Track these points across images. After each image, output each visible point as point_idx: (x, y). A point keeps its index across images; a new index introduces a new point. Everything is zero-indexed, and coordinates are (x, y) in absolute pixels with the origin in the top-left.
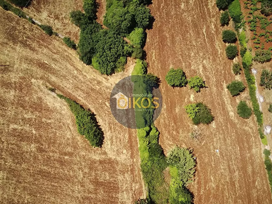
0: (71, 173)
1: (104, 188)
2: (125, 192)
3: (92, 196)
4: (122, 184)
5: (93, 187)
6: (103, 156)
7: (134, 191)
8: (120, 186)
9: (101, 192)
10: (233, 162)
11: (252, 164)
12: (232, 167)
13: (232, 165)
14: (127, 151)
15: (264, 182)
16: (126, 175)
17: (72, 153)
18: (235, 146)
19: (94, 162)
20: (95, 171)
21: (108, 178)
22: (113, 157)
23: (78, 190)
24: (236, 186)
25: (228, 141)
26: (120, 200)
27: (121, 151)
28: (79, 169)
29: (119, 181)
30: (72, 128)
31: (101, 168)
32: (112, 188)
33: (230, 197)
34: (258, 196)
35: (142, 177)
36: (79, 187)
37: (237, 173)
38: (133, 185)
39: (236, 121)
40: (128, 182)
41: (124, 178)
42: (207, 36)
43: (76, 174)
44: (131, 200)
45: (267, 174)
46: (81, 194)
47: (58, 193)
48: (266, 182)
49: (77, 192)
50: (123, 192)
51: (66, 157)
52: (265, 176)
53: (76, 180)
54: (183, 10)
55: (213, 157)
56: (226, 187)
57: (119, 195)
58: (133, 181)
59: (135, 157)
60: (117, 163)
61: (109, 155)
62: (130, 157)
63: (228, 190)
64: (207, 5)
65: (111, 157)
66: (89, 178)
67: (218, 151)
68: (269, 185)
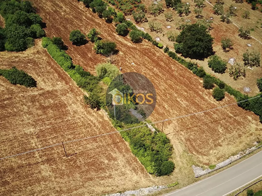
0: (15, 110)
1: (52, 109)
2: (73, 104)
3: (43, 117)
4: (67, 101)
5: (41, 112)
6: (41, 91)
7: (81, 101)
8: (66, 103)
9: (51, 112)
10: (148, 65)
11: (162, 61)
12: (149, 68)
13: (148, 66)
14: (60, 82)
15: (177, 65)
16: (68, 95)
17: (11, 98)
18: (144, 57)
19: (34, 97)
20: (38, 102)
21: (53, 102)
22: (51, 89)
23: (26, 118)
24: (160, 75)
25: (137, 57)
26: (70, 111)
27: (56, 84)
28: (22, 105)
29: (64, 100)
30: (4, 84)
31: (43, 98)
32: (59, 106)
33: (160, 82)
34: (179, 74)
35: (82, 90)
36: (28, 116)
37: (155, 69)
38: (78, 98)
39: (135, 46)
40: (73, 98)
41: (67, 97)
42: (88, 20)
43: (20, 109)
44: (81, 107)
45: (176, 61)
46: (31, 120)
47: (7, 127)
48: (178, 65)
49: (26, 120)
50: (71, 105)
51: (5, 102)
52: (176, 63)
53: (22, 113)
54: (64, 15)
55: (132, 68)
56: (153, 78)
57: (69, 108)
58: (77, 95)
59: (70, 82)
60: (56, 91)
61: (46, 89)
62: (65, 85)
63: (155, 79)
64: (79, 9)
65: (48, 89)
66: (34, 107)
67: (133, 63)
68: (182, 65)
